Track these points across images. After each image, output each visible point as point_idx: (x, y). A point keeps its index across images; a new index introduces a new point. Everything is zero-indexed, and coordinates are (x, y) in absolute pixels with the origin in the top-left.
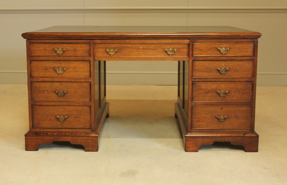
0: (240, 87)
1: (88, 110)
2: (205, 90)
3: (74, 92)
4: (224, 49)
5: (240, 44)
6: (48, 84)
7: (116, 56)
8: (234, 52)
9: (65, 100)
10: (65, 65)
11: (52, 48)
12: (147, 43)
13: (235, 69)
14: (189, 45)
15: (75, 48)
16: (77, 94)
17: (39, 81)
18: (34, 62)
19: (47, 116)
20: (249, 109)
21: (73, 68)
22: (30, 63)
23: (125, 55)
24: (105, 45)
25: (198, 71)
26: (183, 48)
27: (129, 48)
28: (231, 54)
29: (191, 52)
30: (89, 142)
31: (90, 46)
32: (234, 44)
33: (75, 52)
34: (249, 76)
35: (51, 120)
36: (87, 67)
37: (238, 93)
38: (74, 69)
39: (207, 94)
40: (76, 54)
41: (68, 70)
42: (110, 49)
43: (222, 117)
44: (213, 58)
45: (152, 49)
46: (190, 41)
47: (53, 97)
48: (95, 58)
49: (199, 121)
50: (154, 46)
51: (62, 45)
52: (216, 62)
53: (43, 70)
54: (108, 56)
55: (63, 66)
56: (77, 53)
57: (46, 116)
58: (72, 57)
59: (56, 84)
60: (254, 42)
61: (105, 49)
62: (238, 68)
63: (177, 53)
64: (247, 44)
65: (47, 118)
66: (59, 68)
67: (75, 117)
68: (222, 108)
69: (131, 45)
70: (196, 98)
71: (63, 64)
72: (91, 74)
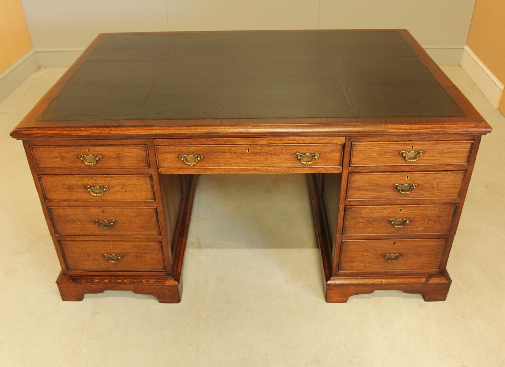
0: (433, 213)
1: (158, 247)
2: (367, 218)
3: (128, 221)
4: (411, 154)
5: (446, 144)
6: (79, 211)
7: (201, 166)
8: (432, 158)
9: (115, 233)
10: (103, 181)
11: (74, 154)
12: (260, 143)
13: (428, 185)
14: (344, 146)
15: (118, 154)
16: (135, 225)
17: (62, 205)
18: (46, 178)
19: (88, 254)
20: (441, 243)
21: (121, 186)
22: (40, 179)
23: (217, 164)
24: (177, 148)
25: (359, 190)
26: (333, 152)
27: (225, 152)
28: (424, 162)
29: (347, 159)
30: (164, 292)
31: (147, 150)
32: (433, 144)
33: (120, 160)
34: (452, 197)
35: (95, 260)
36: (147, 184)
37: (428, 222)
38: (122, 188)
39: (371, 224)
40: (122, 163)
41: (111, 189)
42: (188, 155)
43: (392, 256)
44: (390, 169)
45: (271, 154)
46: (347, 141)
47: (93, 228)
48: (159, 170)
49: (353, 261)
50: (274, 149)
51: (92, 149)
52: (394, 176)
53: (65, 190)
54: (186, 166)
55: (101, 183)
56: (124, 162)
57: (86, 255)
58: (116, 169)
59: (93, 210)
60: (474, 140)
61: (177, 155)
62: (435, 183)
63: (320, 161)
64: (459, 145)
65: (88, 257)
66: (94, 187)
67: (137, 256)
68: (395, 243)
69: (228, 148)
70: (351, 229)
71: (101, 181)
72: (156, 196)
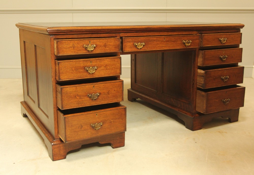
3: (107, 93)
4: (223, 39)
5: (233, 34)
7: (144, 50)
8: (229, 41)
9: (98, 103)
10: (95, 63)
11: (81, 44)
16: (111, 95)
18: (62, 63)
25: (207, 60)
26: (196, 39)
27: (154, 41)
28: (227, 43)
32: (229, 34)
33: (106, 47)
36: (118, 63)
38: (105, 67)
40: (106, 50)
41: (98, 68)
42: (138, 43)
45: (173, 41)
46: (198, 33)
47: (86, 101)
50: (175, 38)
51: (92, 41)
52: (219, 51)
53: (72, 71)
54: (137, 49)
59: (88, 86)
61: (133, 43)
63: (192, 44)
64: (237, 34)
69: (156, 38)
